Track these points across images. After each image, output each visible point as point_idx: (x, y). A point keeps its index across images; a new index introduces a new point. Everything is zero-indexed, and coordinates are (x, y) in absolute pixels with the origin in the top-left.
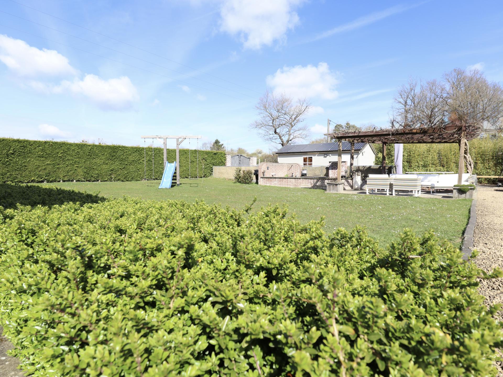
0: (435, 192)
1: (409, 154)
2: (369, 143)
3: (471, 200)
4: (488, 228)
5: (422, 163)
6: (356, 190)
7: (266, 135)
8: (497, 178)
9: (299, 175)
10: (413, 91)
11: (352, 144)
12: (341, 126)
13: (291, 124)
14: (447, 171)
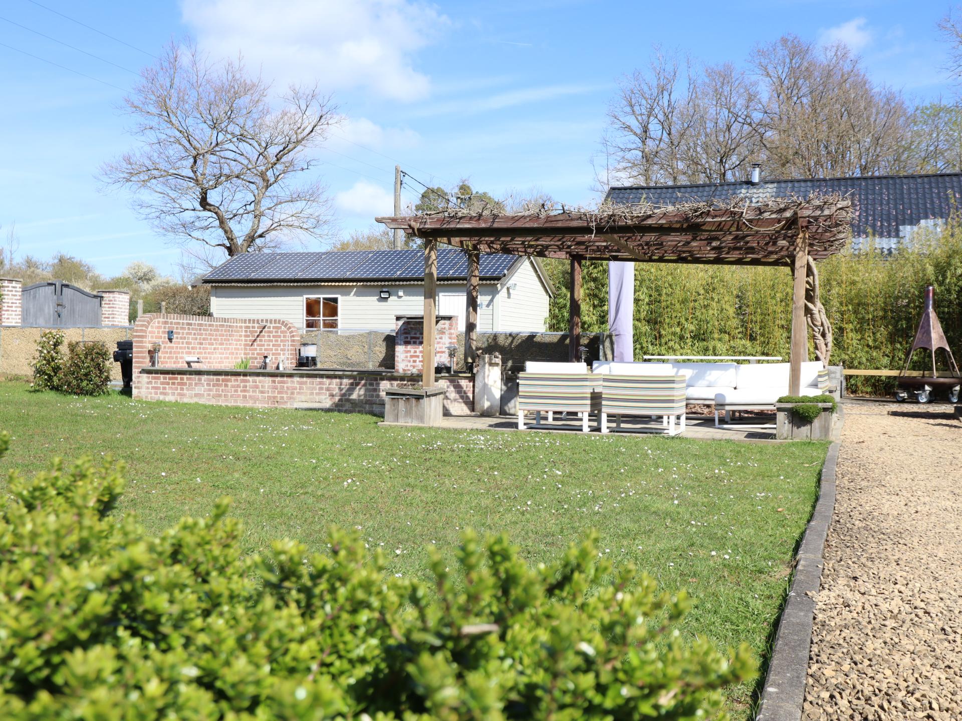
0: (727, 419)
1: (654, 294)
2: (529, 256)
3: (825, 445)
4: (865, 528)
5: (692, 327)
6: (485, 414)
7: (169, 213)
8: (895, 377)
9: (287, 363)
10: (666, 94)
11: (473, 256)
12: (439, 194)
13: (263, 175)
14: (763, 354)
